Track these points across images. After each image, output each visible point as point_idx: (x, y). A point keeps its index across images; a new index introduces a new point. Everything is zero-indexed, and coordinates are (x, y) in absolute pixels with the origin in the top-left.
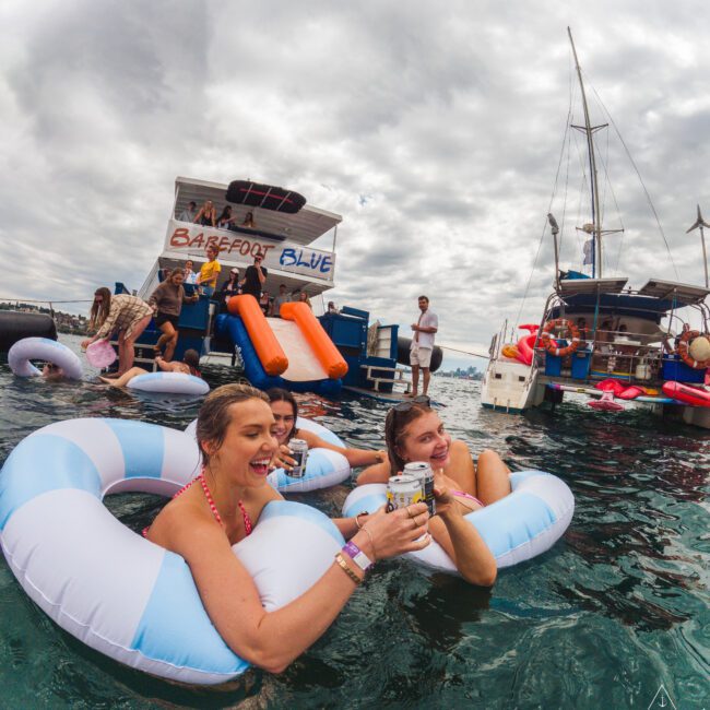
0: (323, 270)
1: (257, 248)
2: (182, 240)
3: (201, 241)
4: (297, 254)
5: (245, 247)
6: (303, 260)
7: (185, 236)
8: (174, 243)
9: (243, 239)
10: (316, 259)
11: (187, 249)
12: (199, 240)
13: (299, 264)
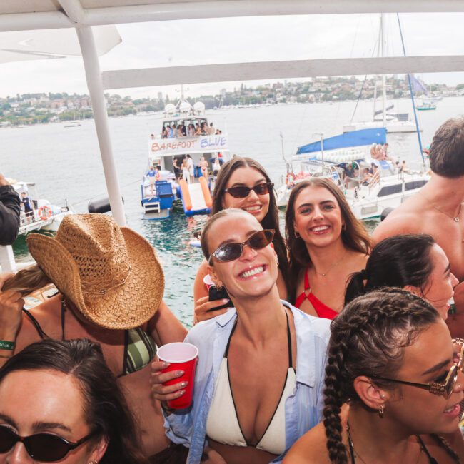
0: (221, 145)
1: (189, 144)
2: (156, 148)
3: (164, 147)
4: (208, 140)
5: (184, 145)
6: (211, 143)
7: (157, 146)
8: (153, 151)
9: (182, 141)
10: (218, 140)
11: (159, 151)
12: (163, 147)
13: (210, 145)
